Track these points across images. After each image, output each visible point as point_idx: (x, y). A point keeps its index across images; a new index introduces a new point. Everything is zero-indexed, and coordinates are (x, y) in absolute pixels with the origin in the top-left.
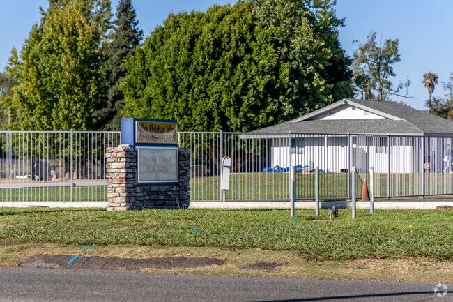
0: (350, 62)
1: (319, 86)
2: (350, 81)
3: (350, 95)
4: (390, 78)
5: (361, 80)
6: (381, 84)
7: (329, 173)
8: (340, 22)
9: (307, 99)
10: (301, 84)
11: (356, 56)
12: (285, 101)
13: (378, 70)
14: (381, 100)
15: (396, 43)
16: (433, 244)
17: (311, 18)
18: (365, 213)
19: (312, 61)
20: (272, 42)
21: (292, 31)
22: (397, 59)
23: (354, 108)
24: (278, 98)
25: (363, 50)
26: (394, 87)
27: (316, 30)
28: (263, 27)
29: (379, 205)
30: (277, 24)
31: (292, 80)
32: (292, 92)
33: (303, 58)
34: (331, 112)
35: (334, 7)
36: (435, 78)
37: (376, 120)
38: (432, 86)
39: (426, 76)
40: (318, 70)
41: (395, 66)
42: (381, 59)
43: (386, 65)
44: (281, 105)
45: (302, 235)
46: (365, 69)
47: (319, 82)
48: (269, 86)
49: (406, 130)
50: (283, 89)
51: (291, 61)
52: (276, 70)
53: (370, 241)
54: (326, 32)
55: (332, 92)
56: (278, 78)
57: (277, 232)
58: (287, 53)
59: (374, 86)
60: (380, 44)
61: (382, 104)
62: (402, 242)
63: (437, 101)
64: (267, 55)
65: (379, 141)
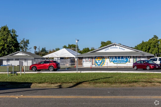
0: (19, 44)
1: (13, 49)
2: (19, 48)
3: (19, 50)
4: (27, 47)
5: (21, 47)
6: (25, 48)
7: (15, 66)
8: (17, 36)
9: (10, 51)
10: (9, 48)
11: (20, 43)
12: (6, 51)
13: (25, 46)
14: (25, 51)
15: (28, 40)
16: (37, 80)
17: (11, 35)
18: (23, 74)
19: (11, 44)
20: (3, 40)
21: (7, 37)
22: (29, 43)
23: (20, 53)
24: (4, 51)
25: (22, 41)
26: (28, 49)
27: (12, 37)
28: (1, 36)
29: (26, 73)
30: (4, 36)
31: (7, 47)
32: (7, 50)
33: (10, 43)
34: (15, 54)
35: (16, 33)
36: (36, 47)
37: (25, 55)
38: (35, 49)
39: (34, 47)
40: (12, 45)
41: (28, 45)
42: (25, 43)
43: (26, 44)
44: (5, 52)
45: (10, 79)
46: (22, 45)
47: (13, 48)
48: (2, 48)
49: (31, 58)
50: (5, 49)
51: (7, 43)
52: (4, 45)
53: (24, 80)
54: (14, 38)
55: (15, 50)
56: (4, 47)
57: (5, 79)
58: (6, 42)
59: (24, 49)
60: (25, 40)
61: (25, 52)
62: (31, 80)
63: (36, 52)
64: (2, 42)
65: (25, 60)
